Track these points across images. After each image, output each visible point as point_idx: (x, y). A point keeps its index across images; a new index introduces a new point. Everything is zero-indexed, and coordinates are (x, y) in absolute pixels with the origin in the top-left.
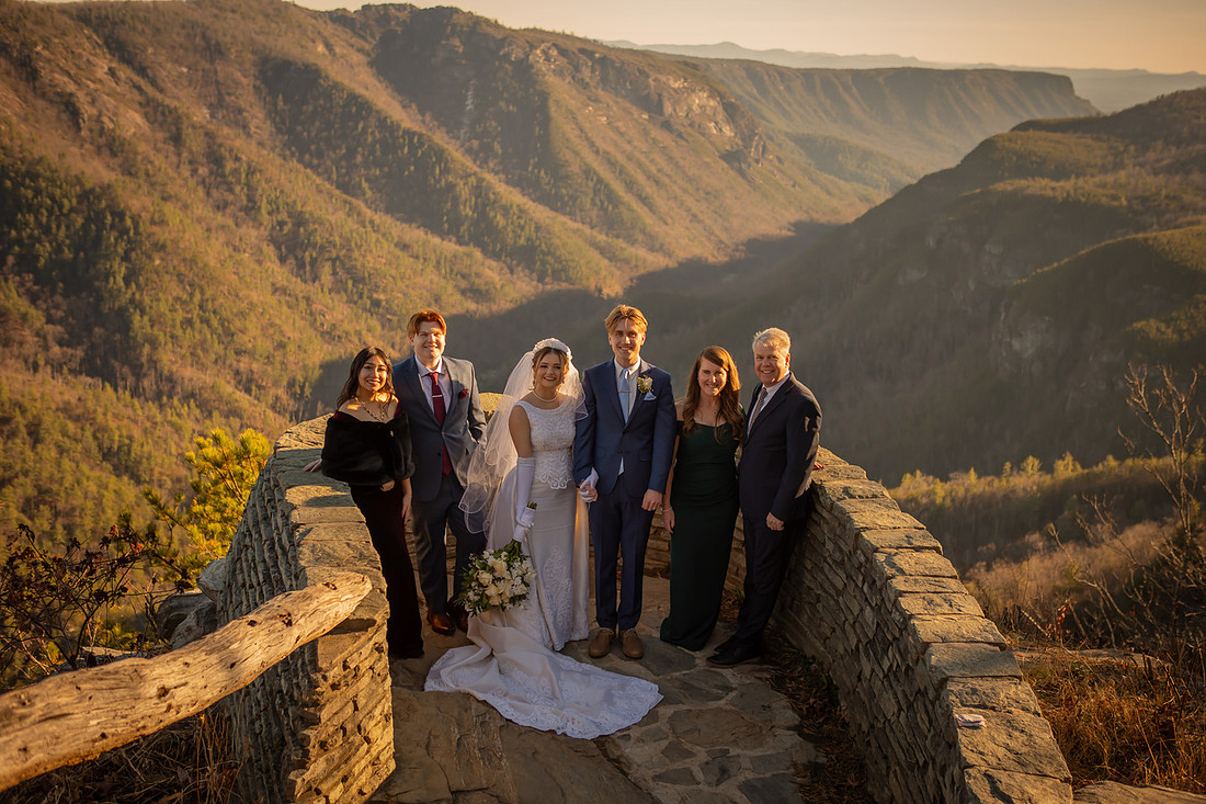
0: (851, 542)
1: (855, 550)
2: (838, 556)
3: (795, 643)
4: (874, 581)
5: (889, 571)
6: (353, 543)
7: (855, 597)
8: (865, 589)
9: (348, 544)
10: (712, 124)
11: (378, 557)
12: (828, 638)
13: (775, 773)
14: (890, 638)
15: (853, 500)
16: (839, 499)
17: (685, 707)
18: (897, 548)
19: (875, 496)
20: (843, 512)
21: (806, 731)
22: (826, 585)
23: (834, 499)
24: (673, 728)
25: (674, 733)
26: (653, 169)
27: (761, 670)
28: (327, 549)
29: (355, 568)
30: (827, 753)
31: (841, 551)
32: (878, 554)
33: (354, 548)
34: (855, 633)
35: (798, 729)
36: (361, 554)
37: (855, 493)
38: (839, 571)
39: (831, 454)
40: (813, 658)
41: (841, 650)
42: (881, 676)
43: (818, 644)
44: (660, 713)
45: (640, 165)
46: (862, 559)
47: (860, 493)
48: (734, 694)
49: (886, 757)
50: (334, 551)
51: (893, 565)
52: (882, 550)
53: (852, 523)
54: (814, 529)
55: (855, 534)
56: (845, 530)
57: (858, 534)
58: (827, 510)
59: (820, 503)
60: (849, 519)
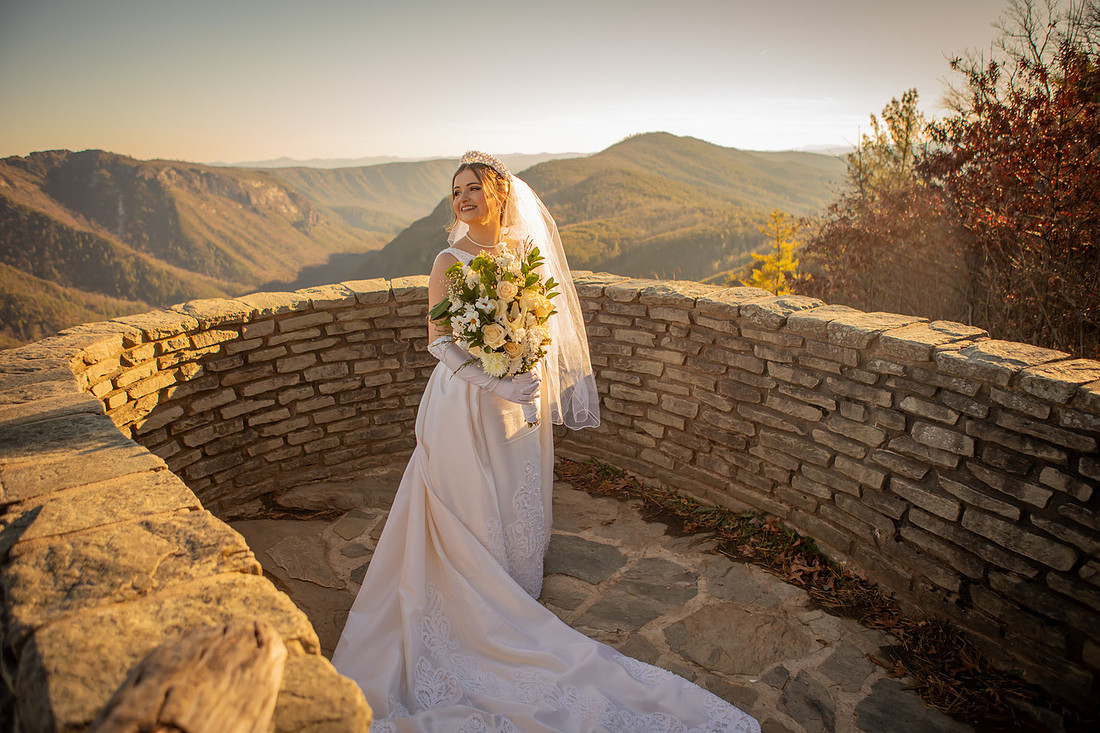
0: (850, 359)
1: (861, 364)
2: (807, 381)
3: (704, 501)
4: (939, 390)
5: (1012, 367)
6: (158, 519)
7: (866, 423)
8: (910, 405)
9: (148, 526)
10: (283, 207)
11: (240, 540)
12: (775, 484)
13: (872, 683)
14: (1055, 456)
15: (801, 312)
16: (788, 314)
17: (670, 619)
18: (953, 342)
20: (812, 324)
21: (830, 606)
22: (775, 422)
23: (781, 314)
24: (687, 658)
25: (696, 664)
26: (251, 238)
27: (700, 542)
28: (93, 552)
29: (193, 588)
30: (888, 630)
31: (811, 372)
32: (944, 353)
33: (166, 531)
34: (877, 466)
35: (814, 604)
36: (193, 544)
37: (796, 306)
38: (815, 399)
40: (754, 513)
41: (824, 493)
42: (1014, 512)
43: (756, 495)
44: (650, 638)
45: (242, 236)
46: (895, 368)
47: (800, 304)
48: (702, 583)
49: (1051, 623)
50: (116, 552)
52: (939, 347)
53: (851, 329)
54: (737, 361)
55: (864, 343)
56: (827, 344)
57: (875, 339)
58: (770, 331)
59: (752, 326)
60: (839, 327)
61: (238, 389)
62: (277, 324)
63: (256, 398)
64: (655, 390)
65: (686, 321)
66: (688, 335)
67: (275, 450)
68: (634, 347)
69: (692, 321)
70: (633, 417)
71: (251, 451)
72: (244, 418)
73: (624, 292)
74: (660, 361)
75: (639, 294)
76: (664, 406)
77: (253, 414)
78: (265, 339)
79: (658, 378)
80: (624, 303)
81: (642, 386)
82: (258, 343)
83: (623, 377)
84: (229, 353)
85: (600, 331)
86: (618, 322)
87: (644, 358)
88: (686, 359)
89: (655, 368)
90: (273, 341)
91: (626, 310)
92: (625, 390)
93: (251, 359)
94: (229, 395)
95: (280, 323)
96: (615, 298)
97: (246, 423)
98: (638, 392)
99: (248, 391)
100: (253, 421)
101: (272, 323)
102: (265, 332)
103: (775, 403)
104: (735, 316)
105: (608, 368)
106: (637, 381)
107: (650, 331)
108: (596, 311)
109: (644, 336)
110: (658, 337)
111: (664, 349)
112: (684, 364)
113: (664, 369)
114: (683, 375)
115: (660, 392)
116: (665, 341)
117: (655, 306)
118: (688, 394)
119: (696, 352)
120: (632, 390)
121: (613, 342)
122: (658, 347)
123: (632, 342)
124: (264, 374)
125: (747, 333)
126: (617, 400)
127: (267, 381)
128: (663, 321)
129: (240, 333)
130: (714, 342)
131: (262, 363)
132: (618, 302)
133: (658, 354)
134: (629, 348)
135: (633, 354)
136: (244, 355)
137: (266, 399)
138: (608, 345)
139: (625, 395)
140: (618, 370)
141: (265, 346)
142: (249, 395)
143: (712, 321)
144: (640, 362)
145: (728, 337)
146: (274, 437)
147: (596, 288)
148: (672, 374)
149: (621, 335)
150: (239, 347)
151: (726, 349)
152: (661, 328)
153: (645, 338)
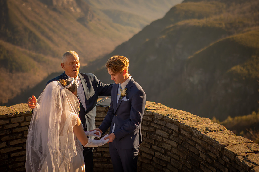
0: (218, 154)
1: (221, 156)
2: (209, 160)
5: (250, 165)
15: (211, 133)
16: (206, 133)
18: (246, 153)
19: (221, 130)
20: (210, 138)
23: (203, 133)
31: (210, 157)
32: (238, 157)
37: (211, 130)
38: (211, 168)
39: (191, 114)
46: (227, 160)
47: (214, 129)
51: (250, 161)
52: (239, 154)
53: (218, 143)
54: (191, 149)
55: (220, 149)
56: (213, 147)
57: (223, 148)
58: (199, 139)
59: (195, 136)
60: (215, 142)
61: (7, 142)
62: (25, 118)
63: (15, 146)
64: (169, 156)
65: (177, 131)
66: (178, 136)
67: (20, 167)
68: (163, 138)
69: (179, 130)
70: (163, 166)
71: (10, 167)
72: (9, 153)
73: (159, 115)
74: (171, 145)
75: (163, 117)
76: (172, 163)
77: (13, 152)
78: (20, 123)
79: (170, 152)
80: (159, 119)
81: (165, 154)
82: (17, 125)
83: (159, 149)
84: (5, 128)
85: (152, 129)
86: (157, 127)
87: (165, 142)
88: (178, 145)
89: (168, 147)
90: (23, 124)
91: (160, 122)
92: (159, 155)
93: (14, 131)
94: (4, 145)
95: (26, 118)
96: (156, 117)
97: (10, 155)
98: (164, 156)
99: (12, 143)
100: (12, 155)
101: (23, 118)
102: (20, 121)
103: (202, 167)
104: (191, 131)
105: (155, 145)
106: (163, 152)
107: (167, 132)
108: (151, 121)
109: (165, 133)
110: (170, 135)
111: (171, 140)
112: (177, 147)
113: (172, 148)
114: (177, 152)
115: (171, 157)
116: (172, 137)
117: (169, 122)
118: (179, 159)
119: (180, 143)
120: (162, 155)
121: (156, 134)
122: (169, 139)
123: (161, 135)
124: (18, 137)
125: (194, 139)
126: (157, 158)
127: (19, 140)
128: (170, 129)
129: (10, 121)
130: (186, 140)
131: (18, 133)
132: (157, 119)
133: (169, 142)
134: (161, 138)
135: (162, 140)
136: (11, 129)
137: (19, 146)
138: (154, 136)
139: (159, 157)
140: (158, 146)
141: (19, 126)
142: (12, 145)
143: (184, 132)
144: (165, 144)
145: (189, 139)
146: (20, 162)
147: (150, 112)
148: (174, 151)
149: (158, 132)
150: (9, 127)
151: (189, 143)
152: (170, 131)
153: (165, 135)
